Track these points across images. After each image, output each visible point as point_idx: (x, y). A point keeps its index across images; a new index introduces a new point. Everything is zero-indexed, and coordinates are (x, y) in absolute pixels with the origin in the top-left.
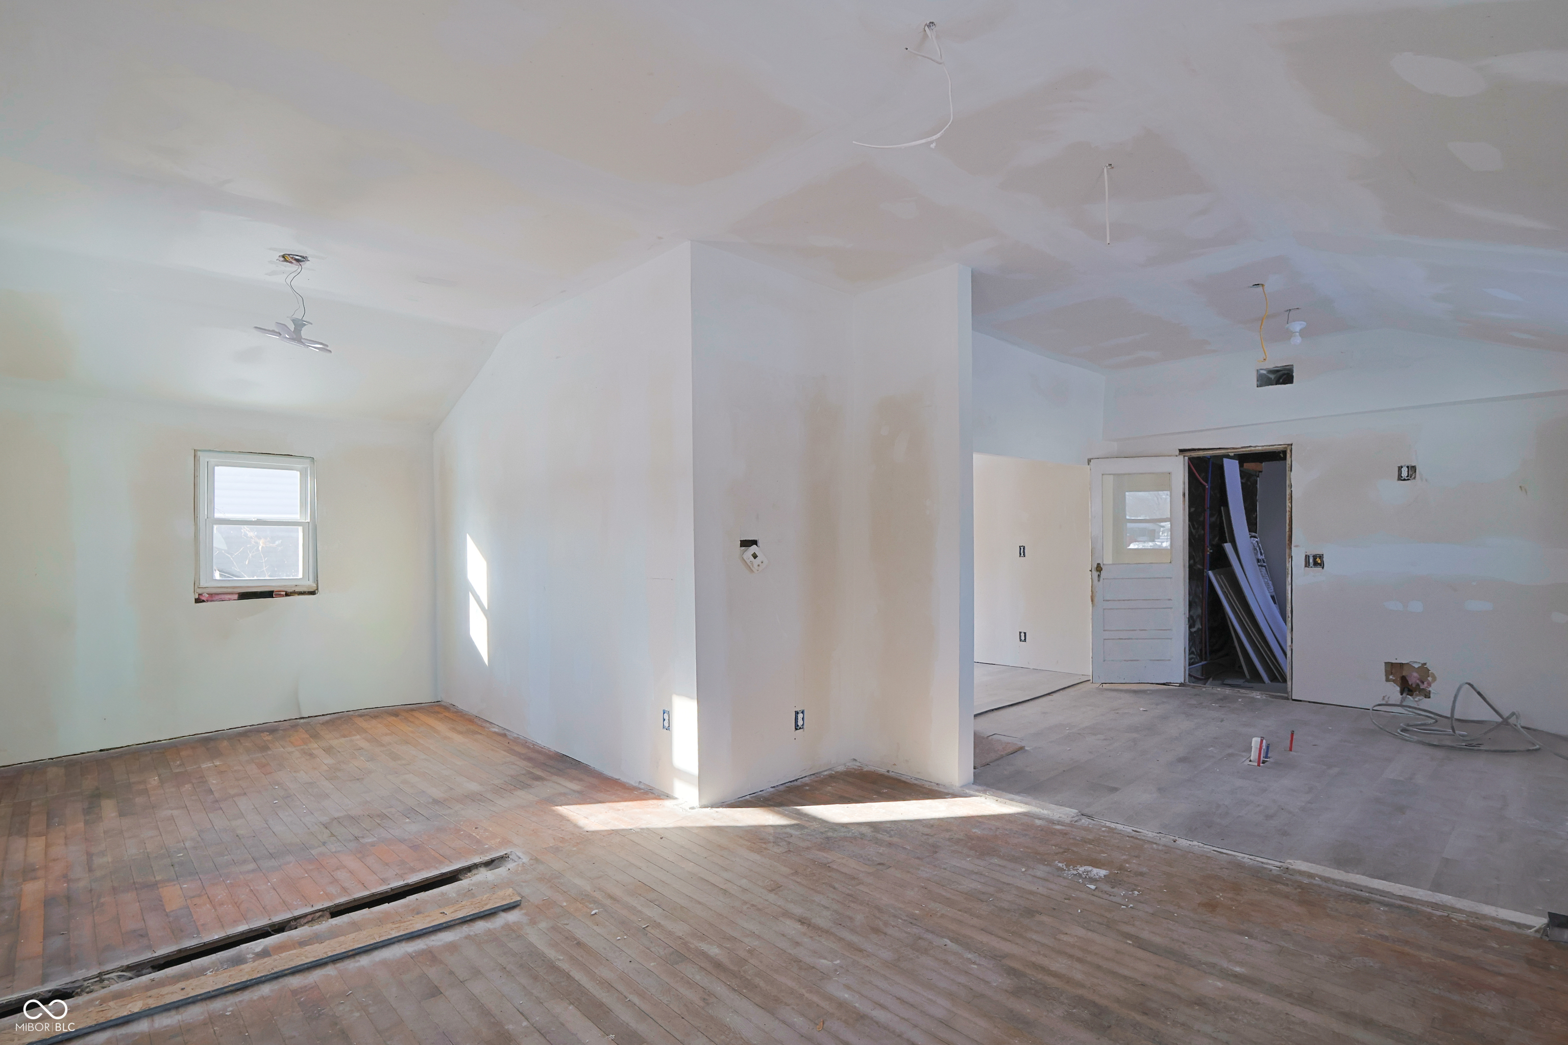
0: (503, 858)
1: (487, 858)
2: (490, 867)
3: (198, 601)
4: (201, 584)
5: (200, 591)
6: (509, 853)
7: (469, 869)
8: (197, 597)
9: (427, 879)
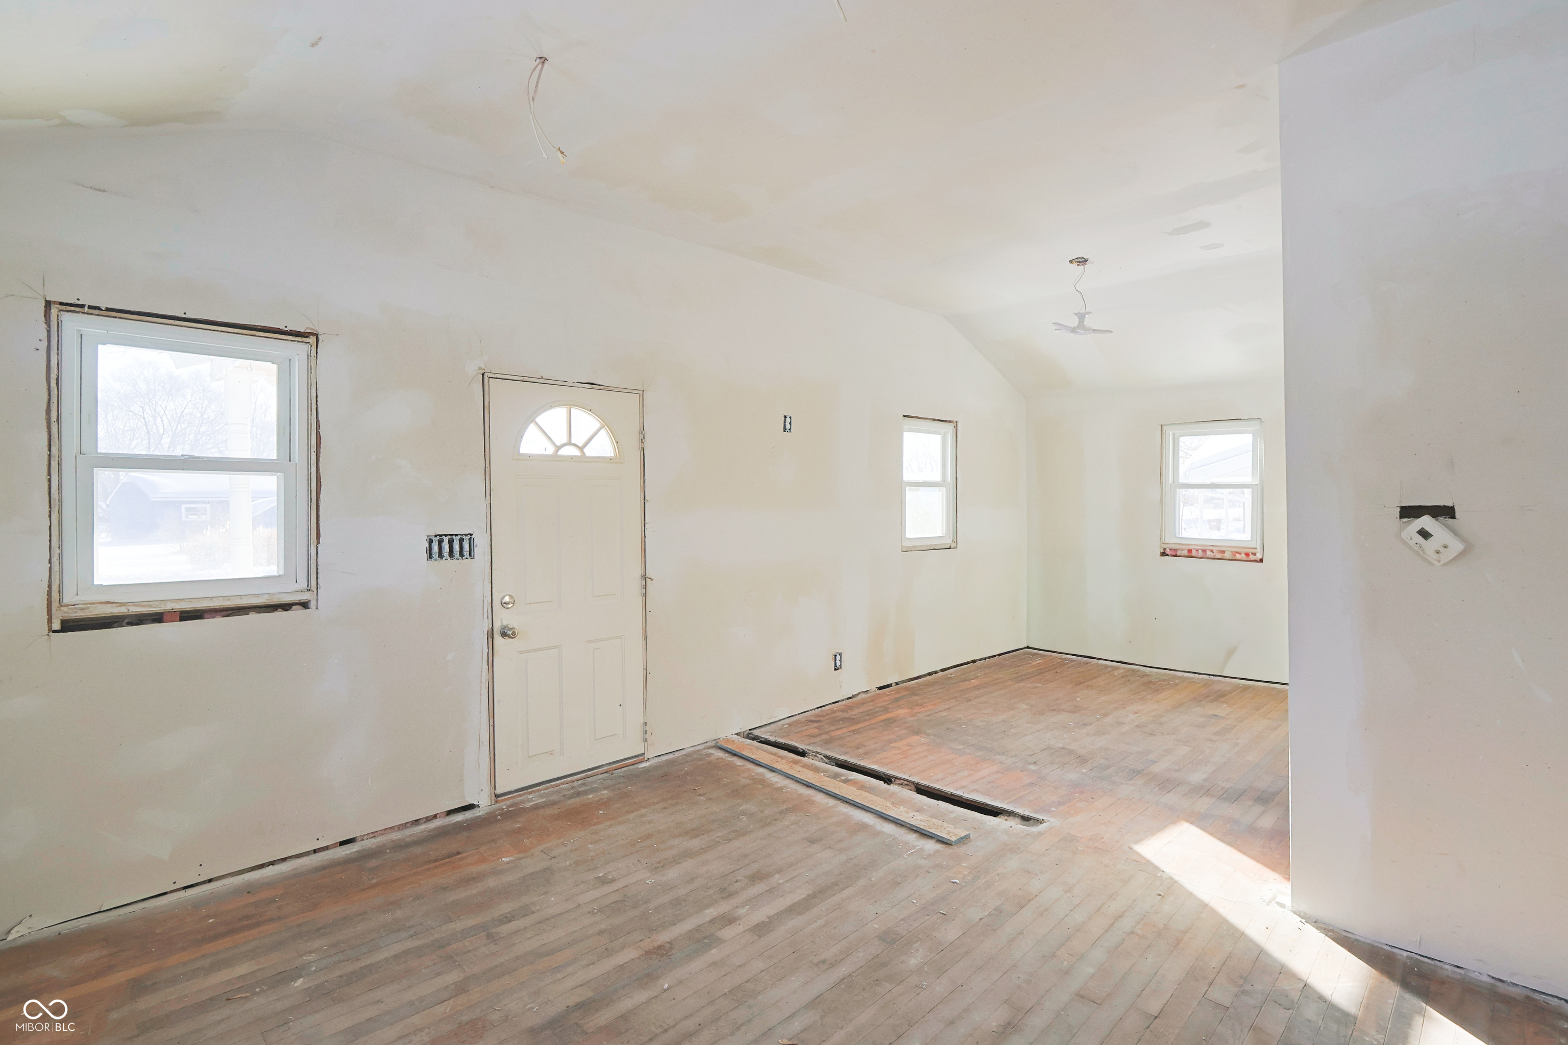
0: (1038, 822)
1: (1026, 813)
2: (1026, 823)
3: (1164, 554)
4: (1166, 540)
5: (1165, 546)
6: (1046, 821)
7: (1010, 814)
8: (1162, 551)
9: (975, 801)
